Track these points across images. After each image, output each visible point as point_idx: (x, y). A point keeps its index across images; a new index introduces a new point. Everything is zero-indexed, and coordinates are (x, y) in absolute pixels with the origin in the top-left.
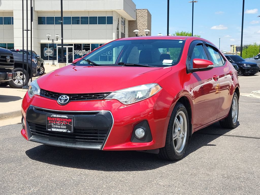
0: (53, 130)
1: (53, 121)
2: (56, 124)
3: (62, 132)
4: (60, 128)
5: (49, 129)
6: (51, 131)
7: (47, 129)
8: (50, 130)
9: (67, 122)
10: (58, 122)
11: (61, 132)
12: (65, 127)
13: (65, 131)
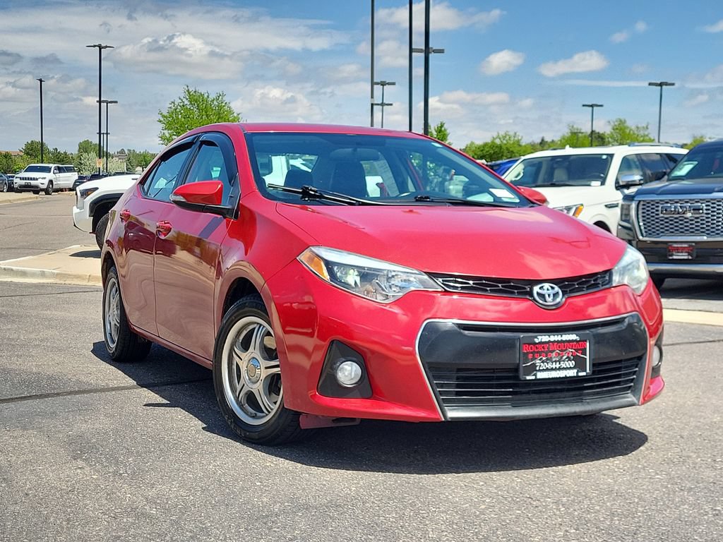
0: (541, 375)
1: (540, 353)
2: (549, 360)
3: (566, 377)
4: (560, 369)
5: (528, 375)
6: (536, 379)
7: (522, 377)
8: (533, 378)
9: (576, 350)
10: (554, 354)
11: (563, 378)
12: (572, 364)
13: (572, 373)
